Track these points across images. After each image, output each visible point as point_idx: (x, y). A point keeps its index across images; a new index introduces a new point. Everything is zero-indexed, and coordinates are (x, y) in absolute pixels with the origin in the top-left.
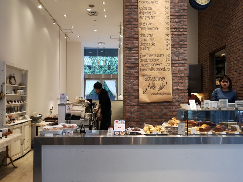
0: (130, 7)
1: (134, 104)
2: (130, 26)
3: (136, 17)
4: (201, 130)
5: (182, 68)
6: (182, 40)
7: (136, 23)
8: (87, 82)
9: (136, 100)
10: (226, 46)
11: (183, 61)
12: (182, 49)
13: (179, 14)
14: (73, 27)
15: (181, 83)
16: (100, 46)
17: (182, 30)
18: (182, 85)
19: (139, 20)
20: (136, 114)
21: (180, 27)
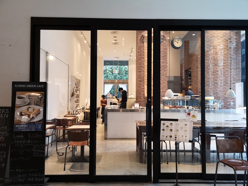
0: (140, 52)
1: (142, 98)
2: (140, 61)
3: (143, 57)
4: (170, 107)
5: (165, 81)
6: (165, 68)
7: (143, 59)
8: (106, 85)
9: (143, 96)
10: (191, 68)
11: (165, 78)
12: (165, 72)
13: (164, 55)
14: (100, 49)
15: (164, 88)
16: (116, 59)
17: (165, 63)
18: (165, 89)
19: (145, 58)
20: (143, 102)
21: (164, 61)
